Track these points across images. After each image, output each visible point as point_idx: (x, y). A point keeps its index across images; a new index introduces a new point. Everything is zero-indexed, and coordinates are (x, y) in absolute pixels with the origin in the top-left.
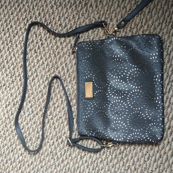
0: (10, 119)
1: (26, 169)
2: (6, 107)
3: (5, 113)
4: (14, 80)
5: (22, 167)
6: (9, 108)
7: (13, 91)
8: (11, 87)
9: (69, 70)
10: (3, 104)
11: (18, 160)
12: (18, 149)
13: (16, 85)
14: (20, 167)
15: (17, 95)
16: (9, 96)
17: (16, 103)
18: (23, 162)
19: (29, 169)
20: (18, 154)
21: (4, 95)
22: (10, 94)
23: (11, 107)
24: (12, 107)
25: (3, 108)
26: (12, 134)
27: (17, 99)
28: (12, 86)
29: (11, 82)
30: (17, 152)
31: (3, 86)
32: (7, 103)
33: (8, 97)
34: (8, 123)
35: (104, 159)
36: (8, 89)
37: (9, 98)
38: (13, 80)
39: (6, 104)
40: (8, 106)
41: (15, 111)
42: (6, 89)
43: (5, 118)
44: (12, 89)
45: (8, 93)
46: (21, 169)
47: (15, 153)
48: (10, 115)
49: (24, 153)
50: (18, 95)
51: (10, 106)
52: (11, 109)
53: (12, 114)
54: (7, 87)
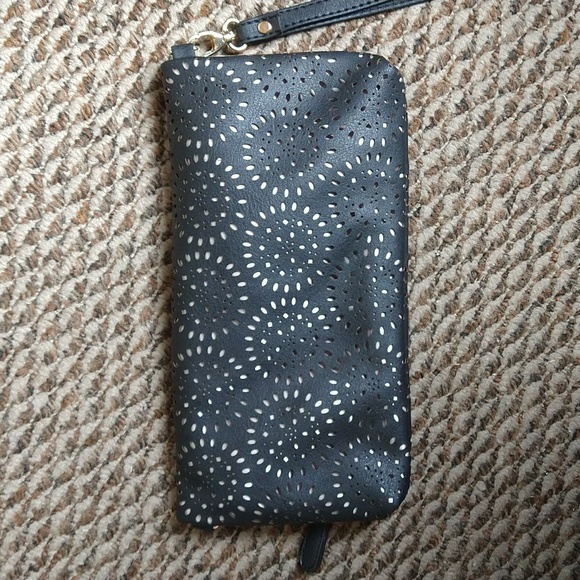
0: (39, 198)
1: (50, 459)
2: (38, 133)
3: (22, 158)
4: (125, 17)
5: (34, 442)
6: (51, 142)
7: (103, 67)
8: (98, 47)
9: (427, 71)
10: (23, 111)
11: (21, 408)
12: (40, 355)
13: (130, 44)
14: (19, 442)
15: (115, 95)
16: (74, 88)
17: (97, 132)
18: (48, 421)
19: (70, 460)
20: (30, 379)
21: (41, 71)
22: (79, 78)
23: (64, 144)
24: (72, 142)
25: (19, 131)
26: (29, 274)
27: (110, 113)
28: (103, 42)
29: (103, 20)
30: (28, 366)
31: (51, 23)
32: (52, 118)
33: (66, 87)
34: (22, 213)
35: (451, 504)
36: (79, 50)
37: (71, 94)
38: (119, 13)
39: (43, 120)
40: (47, 132)
41: (83, 166)
42: (63, 43)
43: (16, 187)
44: (98, 56)
45: (72, 68)
46: (25, 451)
47: (14, 371)
48: (48, 177)
49: (64, 381)
50: (125, 100)
51: (62, 134)
52: (61, 152)
53: (59, 178)
54: (75, 39)
